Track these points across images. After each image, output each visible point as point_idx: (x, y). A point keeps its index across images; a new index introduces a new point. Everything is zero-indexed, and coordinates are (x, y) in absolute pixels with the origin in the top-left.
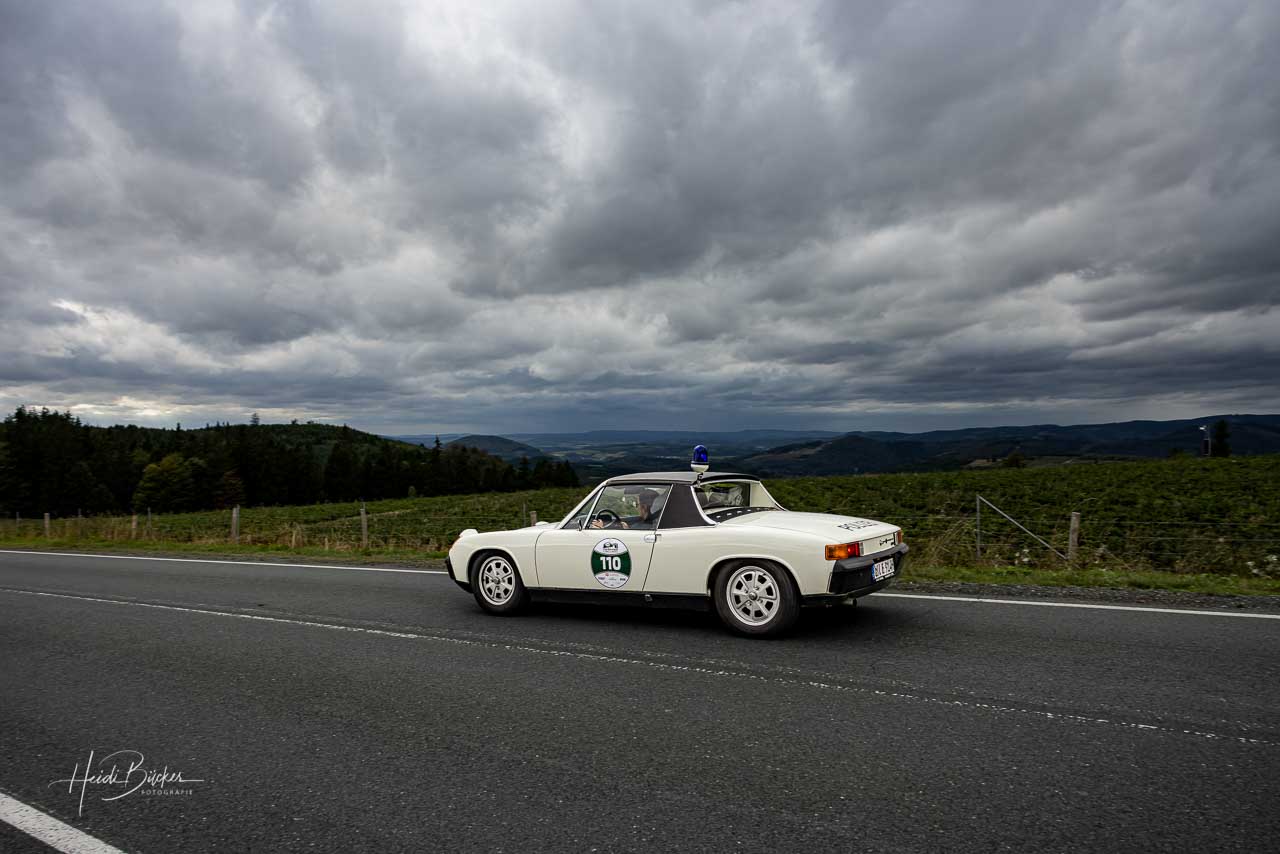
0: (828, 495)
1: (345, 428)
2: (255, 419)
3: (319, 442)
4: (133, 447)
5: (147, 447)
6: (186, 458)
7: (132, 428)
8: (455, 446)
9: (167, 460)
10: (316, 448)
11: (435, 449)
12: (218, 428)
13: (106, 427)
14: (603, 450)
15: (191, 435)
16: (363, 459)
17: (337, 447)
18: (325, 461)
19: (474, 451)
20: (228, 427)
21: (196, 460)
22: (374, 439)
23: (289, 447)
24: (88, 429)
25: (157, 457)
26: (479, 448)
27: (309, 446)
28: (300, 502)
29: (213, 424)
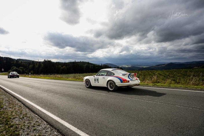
0: (168, 73)
1: (88, 62)
2: (75, 61)
3: (84, 64)
4: (59, 65)
5: (61, 65)
6: (66, 66)
7: (59, 62)
8: (104, 65)
9: (64, 67)
10: (84, 65)
11: (101, 66)
12: (70, 62)
13: (55, 62)
14: (127, 66)
15: (67, 63)
16: (91, 67)
17: (87, 65)
18: (85, 67)
19: (107, 66)
20: (71, 62)
21: (67, 67)
22: (92, 64)
23: (80, 65)
24: (53, 62)
25: (62, 67)
26: (108, 65)
27: (83, 65)
28: (82, 73)
29: (69, 62)
